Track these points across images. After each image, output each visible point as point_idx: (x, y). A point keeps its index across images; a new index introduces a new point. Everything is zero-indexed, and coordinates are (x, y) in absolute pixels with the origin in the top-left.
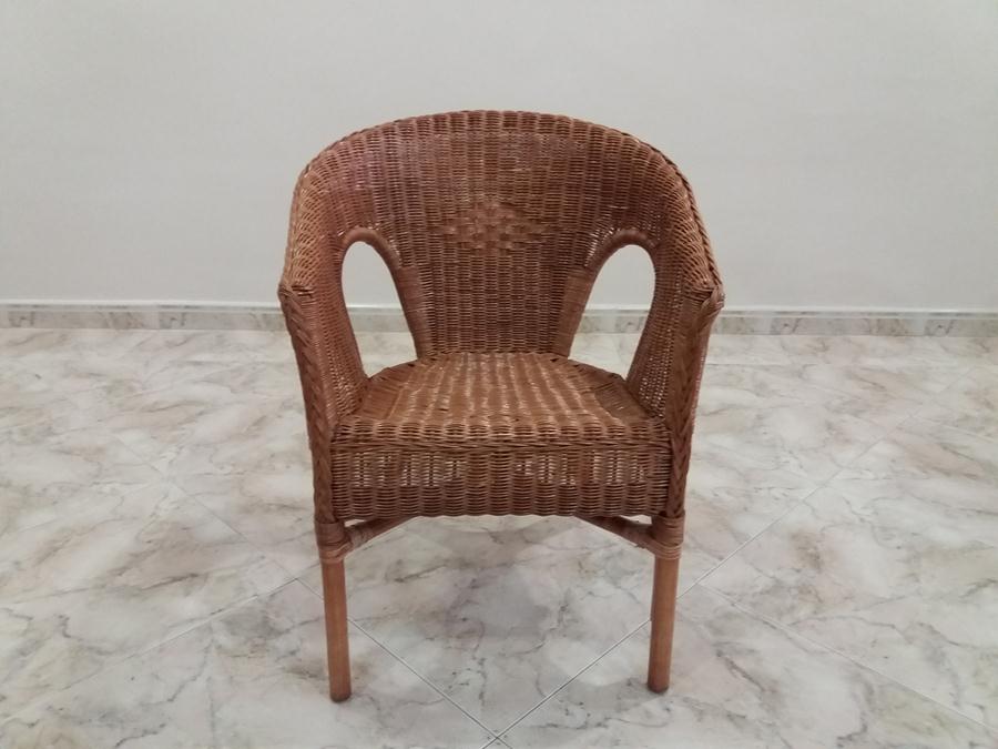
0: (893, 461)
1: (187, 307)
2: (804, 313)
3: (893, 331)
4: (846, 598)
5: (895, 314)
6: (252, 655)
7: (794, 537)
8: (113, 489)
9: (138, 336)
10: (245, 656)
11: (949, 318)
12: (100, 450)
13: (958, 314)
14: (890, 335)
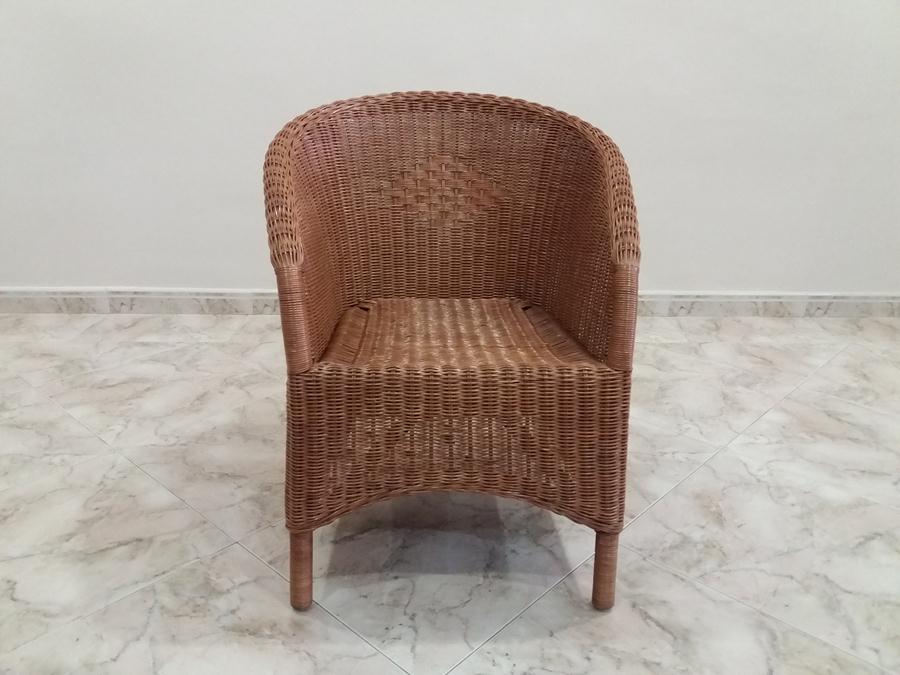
0: (784, 427)
1: (136, 293)
2: (698, 297)
3: (778, 312)
4: (748, 552)
5: (779, 297)
6: (193, 614)
7: (698, 496)
8: (63, 461)
9: (90, 319)
10: (187, 615)
11: (827, 301)
12: (51, 424)
13: (835, 298)
14: (775, 316)
